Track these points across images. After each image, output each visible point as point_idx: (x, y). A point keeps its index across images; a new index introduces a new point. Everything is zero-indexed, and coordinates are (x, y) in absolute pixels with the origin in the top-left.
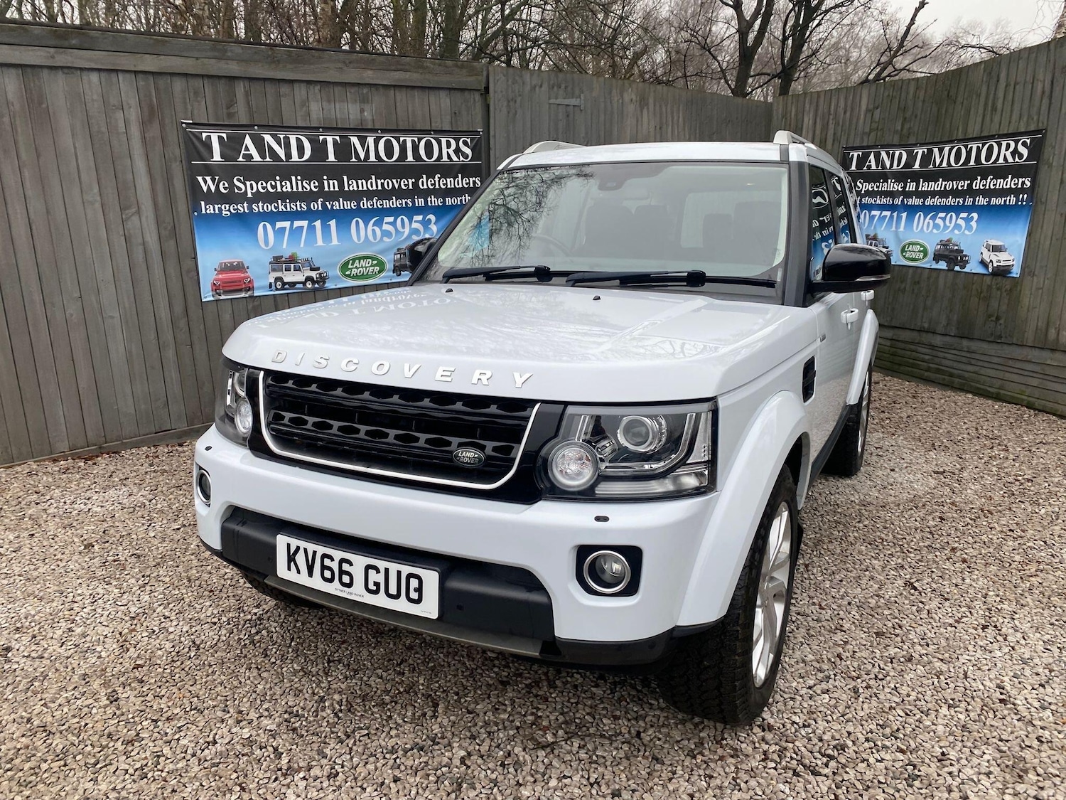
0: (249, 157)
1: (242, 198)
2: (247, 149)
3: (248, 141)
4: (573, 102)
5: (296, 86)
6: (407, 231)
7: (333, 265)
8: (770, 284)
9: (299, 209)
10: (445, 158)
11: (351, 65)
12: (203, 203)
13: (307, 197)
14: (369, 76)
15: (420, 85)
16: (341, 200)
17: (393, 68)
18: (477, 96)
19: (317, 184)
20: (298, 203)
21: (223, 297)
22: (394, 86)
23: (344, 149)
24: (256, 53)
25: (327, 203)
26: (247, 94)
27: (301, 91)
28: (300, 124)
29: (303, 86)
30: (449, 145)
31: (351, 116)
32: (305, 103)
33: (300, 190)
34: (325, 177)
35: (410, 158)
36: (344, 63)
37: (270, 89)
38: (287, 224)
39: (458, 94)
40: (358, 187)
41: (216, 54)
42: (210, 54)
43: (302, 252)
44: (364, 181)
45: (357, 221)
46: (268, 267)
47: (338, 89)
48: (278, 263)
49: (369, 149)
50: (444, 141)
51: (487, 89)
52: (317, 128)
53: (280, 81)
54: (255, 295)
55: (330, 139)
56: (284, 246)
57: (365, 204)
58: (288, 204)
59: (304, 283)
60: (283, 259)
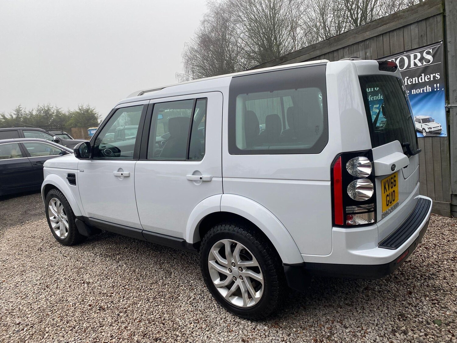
10: (412, 66)
14: (368, 34)
15: (395, 28)
17: (379, 25)
22: (382, 34)
30: (415, 57)
51: (445, 10)
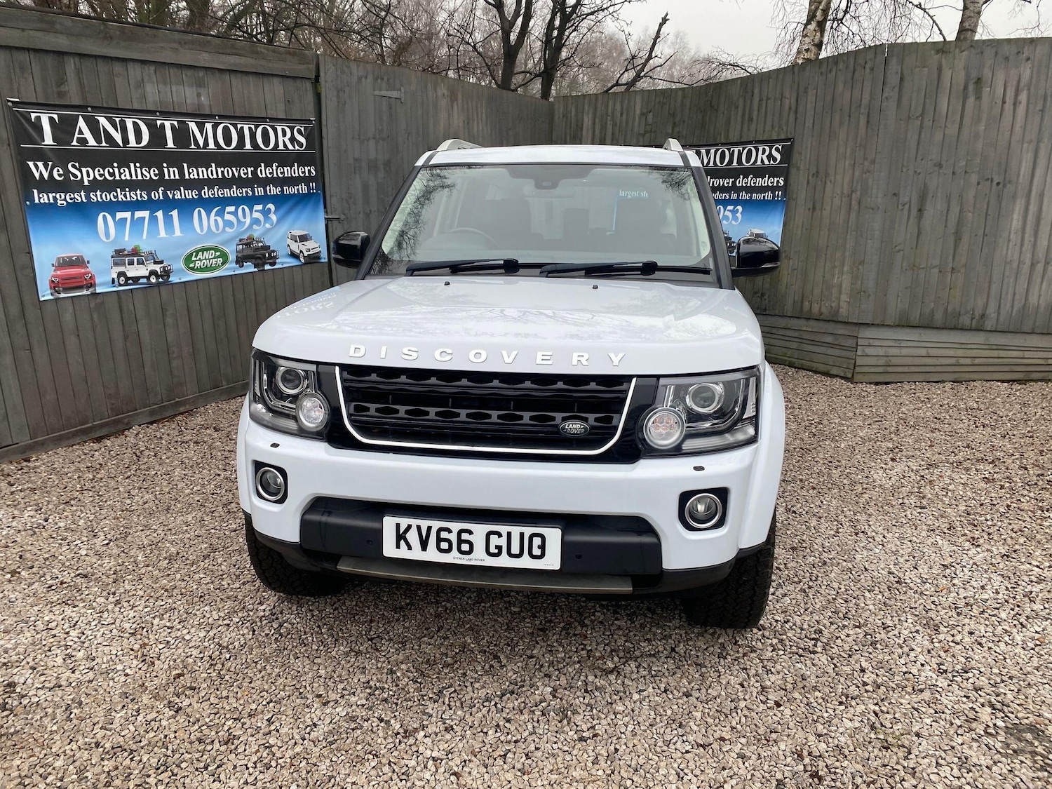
0: (83, 141)
1: (79, 186)
2: (81, 132)
3: (81, 123)
4: (394, 94)
5: (130, 66)
6: (248, 221)
7: (176, 258)
8: (705, 271)
9: (139, 199)
10: (281, 147)
11: (186, 47)
12: (35, 191)
13: (148, 185)
14: (204, 59)
15: (254, 71)
16: (182, 188)
18: (308, 85)
19: (157, 172)
20: (138, 192)
21: (63, 295)
22: (230, 71)
23: (182, 135)
24: (87, 27)
25: (168, 192)
26: (78, 72)
27: (135, 71)
28: (136, 107)
29: (138, 67)
30: (284, 134)
31: (188, 101)
32: (140, 84)
33: (140, 177)
34: (165, 165)
35: (248, 146)
36: (180, 43)
37: (102, 67)
38: (127, 215)
39: (291, 82)
40: (198, 175)
41: (44, 26)
42: (39, 25)
43: (145, 244)
44: (204, 169)
45: (199, 211)
46: (111, 261)
47: (173, 71)
48: (120, 256)
49: (207, 136)
50: (279, 129)
51: (317, 77)
52: (153, 112)
53: (112, 59)
54: (98, 291)
55: (167, 124)
56: (127, 238)
57: (206, 193)
58: (128, 193)
59: (148, 278)
60: (126, 252)
